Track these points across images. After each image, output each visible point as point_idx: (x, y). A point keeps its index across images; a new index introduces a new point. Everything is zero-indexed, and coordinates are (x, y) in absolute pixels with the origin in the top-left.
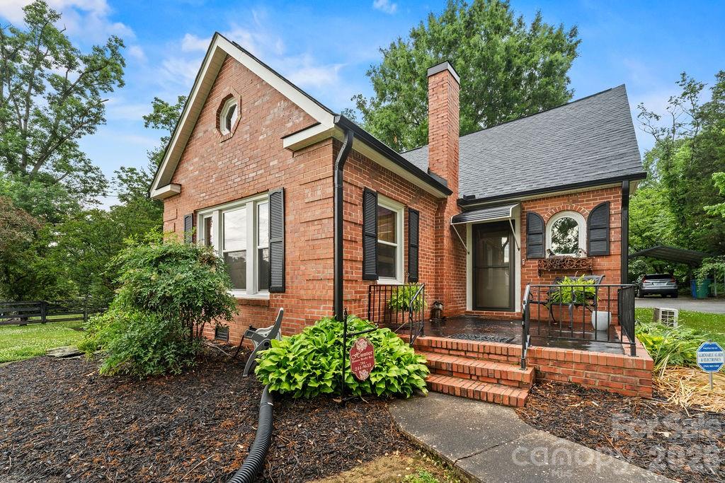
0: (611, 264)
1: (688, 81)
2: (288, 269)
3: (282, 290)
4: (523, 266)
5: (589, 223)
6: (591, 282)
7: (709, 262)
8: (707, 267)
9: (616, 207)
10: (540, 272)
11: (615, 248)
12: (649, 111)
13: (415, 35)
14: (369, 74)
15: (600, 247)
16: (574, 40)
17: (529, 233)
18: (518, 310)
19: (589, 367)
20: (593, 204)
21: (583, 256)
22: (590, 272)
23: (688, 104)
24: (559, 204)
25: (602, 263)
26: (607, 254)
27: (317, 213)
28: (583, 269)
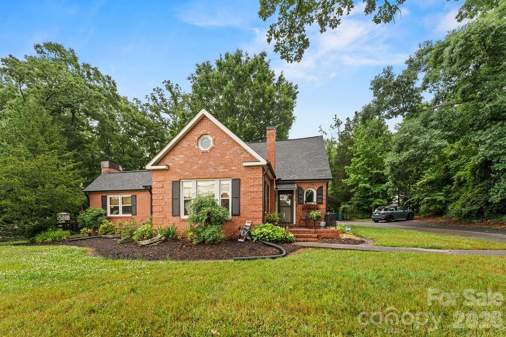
0: (323, 207)
1: (337, 119)
2: (241, 207)
3: (239, 215)
4: (296, 207)
5: (317, 193)
6: (320, 213)
7: (343, 204)
8: (343, 206)
9: (325, 188)
10: (303, 209)
11: (324, 202)
12: (323, 130)
13: (219, 64)
14: (189, 79)
15: (320, 201)
16: (296, 91)
17: (299, 195)
18: (294, 223)
19: (328, 232)
20: (318, 186)
21: (316, 204)
22: (317, 209)
23: (336, 130)
24: (308, 185)
25: (321, 206)
26: (322, 203)
27: (256, 189)
28: (316, 208)
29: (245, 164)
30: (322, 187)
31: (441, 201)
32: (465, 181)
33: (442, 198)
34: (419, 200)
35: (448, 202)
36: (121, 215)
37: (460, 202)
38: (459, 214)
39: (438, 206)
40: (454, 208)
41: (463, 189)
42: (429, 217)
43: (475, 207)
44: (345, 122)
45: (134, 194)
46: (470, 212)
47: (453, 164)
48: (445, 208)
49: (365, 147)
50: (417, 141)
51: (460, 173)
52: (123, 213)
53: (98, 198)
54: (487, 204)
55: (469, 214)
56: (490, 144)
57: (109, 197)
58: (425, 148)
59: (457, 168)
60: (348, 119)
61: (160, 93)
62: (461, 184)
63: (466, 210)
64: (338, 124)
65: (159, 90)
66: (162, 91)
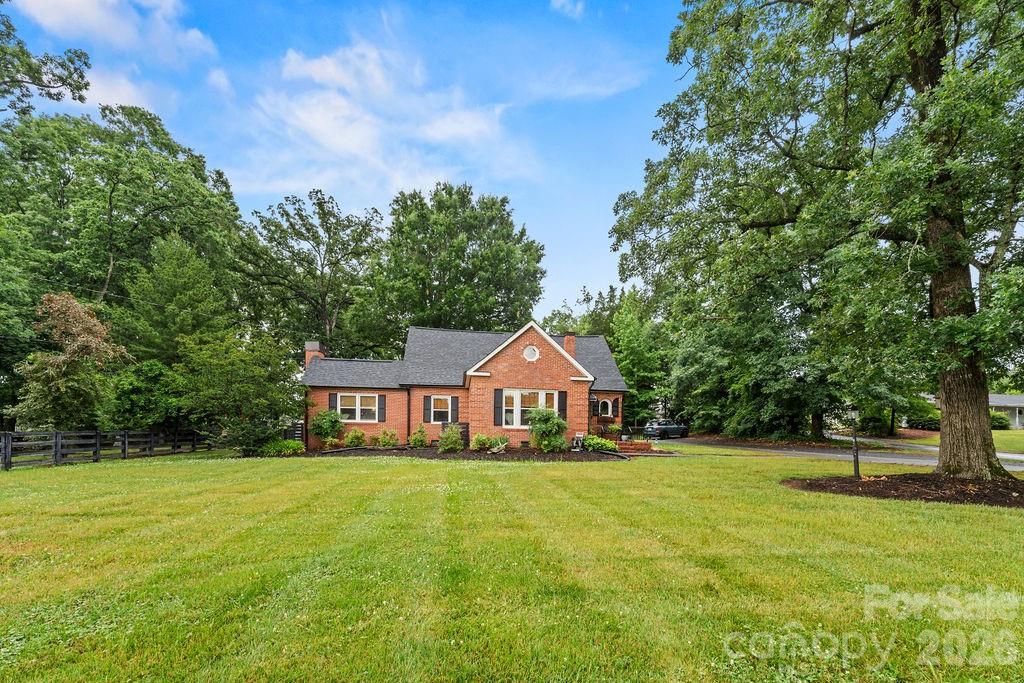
2: (567, 419)
5: (612, 404)
6: (617, 426)
9: (620, 400)
10: (599, 421)
11: (620, 414)
15: (615, 413)
17: (593, 406)
20: (614, 398)
21: (612, 416)
24: (603, 396)
26: (618, 417)
27: (581, 402)
28: (612, 422)
29: (572, 378)
30: (617, 399)
31: (716, 416)
32: (739, 396)
33: (718, 413)
34: (692, 414)
35: (724, 418)
36: (358, 419)
37: (736, 418)
38: (735, 432)
39: (713, 422)
40: (731, 425)
41: (738, 405)
42: (704, 434)
43: (749, 425)
44: (596, 297)
45: (383, 393)
46: (745, 430)
47: (727, 375)
48: (720, 425)
49: (630, 342)
50: (701, 357)
51: (734, 386)
52: (362, 417)
53: (325, 396)
54: (759, 422)
55: (744, 433)
56: (760, 369)
57: (339, 395)
58: (709, 365)
59: (732, 380)
60: (600, 294)
61: (297, 206)
62: (736, 398)
63: (741, 428)
64: (588, 299)
65: (295, 201)
66: (300, 203)
